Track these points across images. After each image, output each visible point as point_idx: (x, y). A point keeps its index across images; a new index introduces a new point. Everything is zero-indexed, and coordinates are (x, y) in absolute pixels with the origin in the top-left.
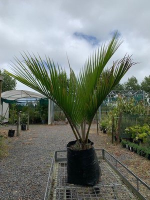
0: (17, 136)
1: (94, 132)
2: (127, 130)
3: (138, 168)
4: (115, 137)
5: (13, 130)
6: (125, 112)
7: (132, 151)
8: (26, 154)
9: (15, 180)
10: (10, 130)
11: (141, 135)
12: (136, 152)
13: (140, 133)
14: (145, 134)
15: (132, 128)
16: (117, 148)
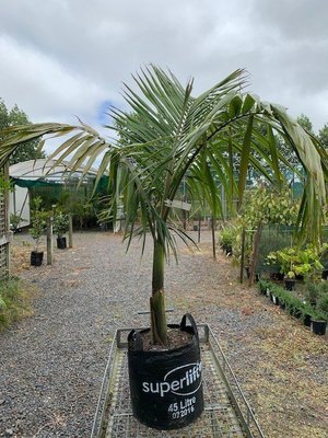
0: (49, 264)
1: (207, 252)
2: (271, 256)
3: (280, 345)
4: (247, 270)
5: (39, 251)
6: (270, 219)
7: (277, 304)
8: (67, 312)
10: (33, 253)
11: (299, 269)
12: (283, 307)
13: (297, 264)
14: (307, 266)
15: (282, 254)
16: (249, 296)
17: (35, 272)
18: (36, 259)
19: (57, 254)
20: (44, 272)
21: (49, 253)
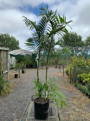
0: (19, 77)
1: (62, 74)
2: (78, 76)
3: (79, 101)
4: (72, 80)
5: (17, 74)
6: (78, 65)
8: (22, 91)
9: (15, 107)
10: (15, 75)
11: (86, 80)
12: (81, 90)
13: (86, 78)
14: (89, 79)
15: (81, 75)
16: (72, 87)
17: (15, 80)
18: (16, 76)
19: (21, 75)
20: (18, 80)
21: (19, 75)
